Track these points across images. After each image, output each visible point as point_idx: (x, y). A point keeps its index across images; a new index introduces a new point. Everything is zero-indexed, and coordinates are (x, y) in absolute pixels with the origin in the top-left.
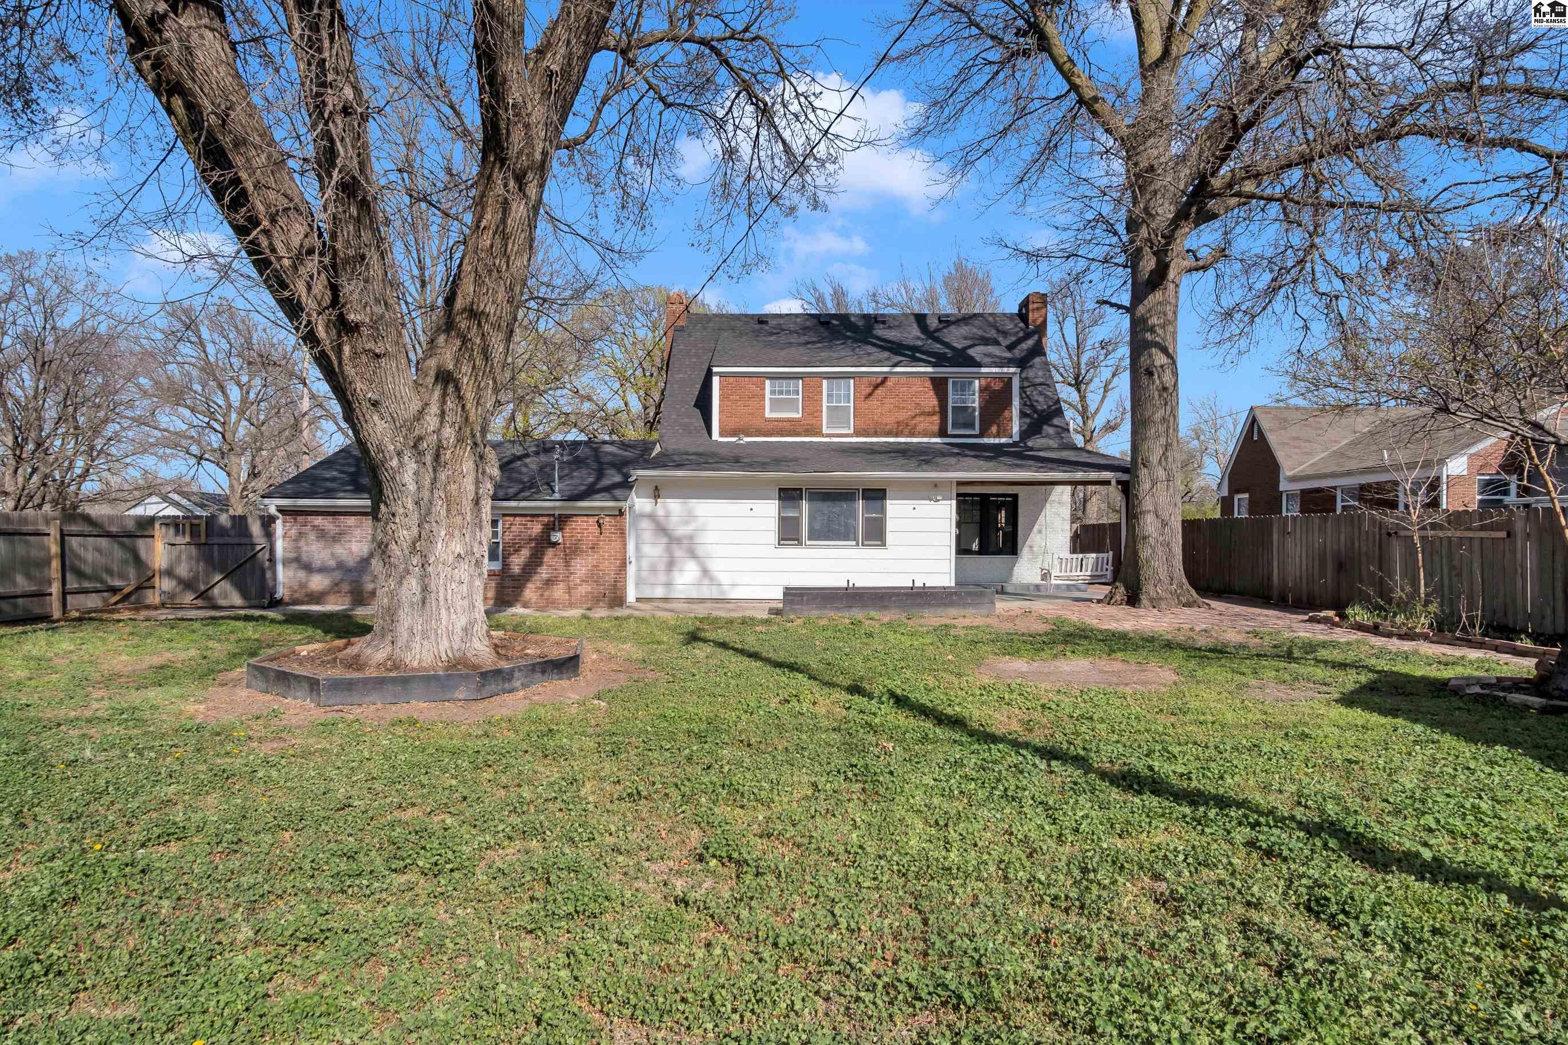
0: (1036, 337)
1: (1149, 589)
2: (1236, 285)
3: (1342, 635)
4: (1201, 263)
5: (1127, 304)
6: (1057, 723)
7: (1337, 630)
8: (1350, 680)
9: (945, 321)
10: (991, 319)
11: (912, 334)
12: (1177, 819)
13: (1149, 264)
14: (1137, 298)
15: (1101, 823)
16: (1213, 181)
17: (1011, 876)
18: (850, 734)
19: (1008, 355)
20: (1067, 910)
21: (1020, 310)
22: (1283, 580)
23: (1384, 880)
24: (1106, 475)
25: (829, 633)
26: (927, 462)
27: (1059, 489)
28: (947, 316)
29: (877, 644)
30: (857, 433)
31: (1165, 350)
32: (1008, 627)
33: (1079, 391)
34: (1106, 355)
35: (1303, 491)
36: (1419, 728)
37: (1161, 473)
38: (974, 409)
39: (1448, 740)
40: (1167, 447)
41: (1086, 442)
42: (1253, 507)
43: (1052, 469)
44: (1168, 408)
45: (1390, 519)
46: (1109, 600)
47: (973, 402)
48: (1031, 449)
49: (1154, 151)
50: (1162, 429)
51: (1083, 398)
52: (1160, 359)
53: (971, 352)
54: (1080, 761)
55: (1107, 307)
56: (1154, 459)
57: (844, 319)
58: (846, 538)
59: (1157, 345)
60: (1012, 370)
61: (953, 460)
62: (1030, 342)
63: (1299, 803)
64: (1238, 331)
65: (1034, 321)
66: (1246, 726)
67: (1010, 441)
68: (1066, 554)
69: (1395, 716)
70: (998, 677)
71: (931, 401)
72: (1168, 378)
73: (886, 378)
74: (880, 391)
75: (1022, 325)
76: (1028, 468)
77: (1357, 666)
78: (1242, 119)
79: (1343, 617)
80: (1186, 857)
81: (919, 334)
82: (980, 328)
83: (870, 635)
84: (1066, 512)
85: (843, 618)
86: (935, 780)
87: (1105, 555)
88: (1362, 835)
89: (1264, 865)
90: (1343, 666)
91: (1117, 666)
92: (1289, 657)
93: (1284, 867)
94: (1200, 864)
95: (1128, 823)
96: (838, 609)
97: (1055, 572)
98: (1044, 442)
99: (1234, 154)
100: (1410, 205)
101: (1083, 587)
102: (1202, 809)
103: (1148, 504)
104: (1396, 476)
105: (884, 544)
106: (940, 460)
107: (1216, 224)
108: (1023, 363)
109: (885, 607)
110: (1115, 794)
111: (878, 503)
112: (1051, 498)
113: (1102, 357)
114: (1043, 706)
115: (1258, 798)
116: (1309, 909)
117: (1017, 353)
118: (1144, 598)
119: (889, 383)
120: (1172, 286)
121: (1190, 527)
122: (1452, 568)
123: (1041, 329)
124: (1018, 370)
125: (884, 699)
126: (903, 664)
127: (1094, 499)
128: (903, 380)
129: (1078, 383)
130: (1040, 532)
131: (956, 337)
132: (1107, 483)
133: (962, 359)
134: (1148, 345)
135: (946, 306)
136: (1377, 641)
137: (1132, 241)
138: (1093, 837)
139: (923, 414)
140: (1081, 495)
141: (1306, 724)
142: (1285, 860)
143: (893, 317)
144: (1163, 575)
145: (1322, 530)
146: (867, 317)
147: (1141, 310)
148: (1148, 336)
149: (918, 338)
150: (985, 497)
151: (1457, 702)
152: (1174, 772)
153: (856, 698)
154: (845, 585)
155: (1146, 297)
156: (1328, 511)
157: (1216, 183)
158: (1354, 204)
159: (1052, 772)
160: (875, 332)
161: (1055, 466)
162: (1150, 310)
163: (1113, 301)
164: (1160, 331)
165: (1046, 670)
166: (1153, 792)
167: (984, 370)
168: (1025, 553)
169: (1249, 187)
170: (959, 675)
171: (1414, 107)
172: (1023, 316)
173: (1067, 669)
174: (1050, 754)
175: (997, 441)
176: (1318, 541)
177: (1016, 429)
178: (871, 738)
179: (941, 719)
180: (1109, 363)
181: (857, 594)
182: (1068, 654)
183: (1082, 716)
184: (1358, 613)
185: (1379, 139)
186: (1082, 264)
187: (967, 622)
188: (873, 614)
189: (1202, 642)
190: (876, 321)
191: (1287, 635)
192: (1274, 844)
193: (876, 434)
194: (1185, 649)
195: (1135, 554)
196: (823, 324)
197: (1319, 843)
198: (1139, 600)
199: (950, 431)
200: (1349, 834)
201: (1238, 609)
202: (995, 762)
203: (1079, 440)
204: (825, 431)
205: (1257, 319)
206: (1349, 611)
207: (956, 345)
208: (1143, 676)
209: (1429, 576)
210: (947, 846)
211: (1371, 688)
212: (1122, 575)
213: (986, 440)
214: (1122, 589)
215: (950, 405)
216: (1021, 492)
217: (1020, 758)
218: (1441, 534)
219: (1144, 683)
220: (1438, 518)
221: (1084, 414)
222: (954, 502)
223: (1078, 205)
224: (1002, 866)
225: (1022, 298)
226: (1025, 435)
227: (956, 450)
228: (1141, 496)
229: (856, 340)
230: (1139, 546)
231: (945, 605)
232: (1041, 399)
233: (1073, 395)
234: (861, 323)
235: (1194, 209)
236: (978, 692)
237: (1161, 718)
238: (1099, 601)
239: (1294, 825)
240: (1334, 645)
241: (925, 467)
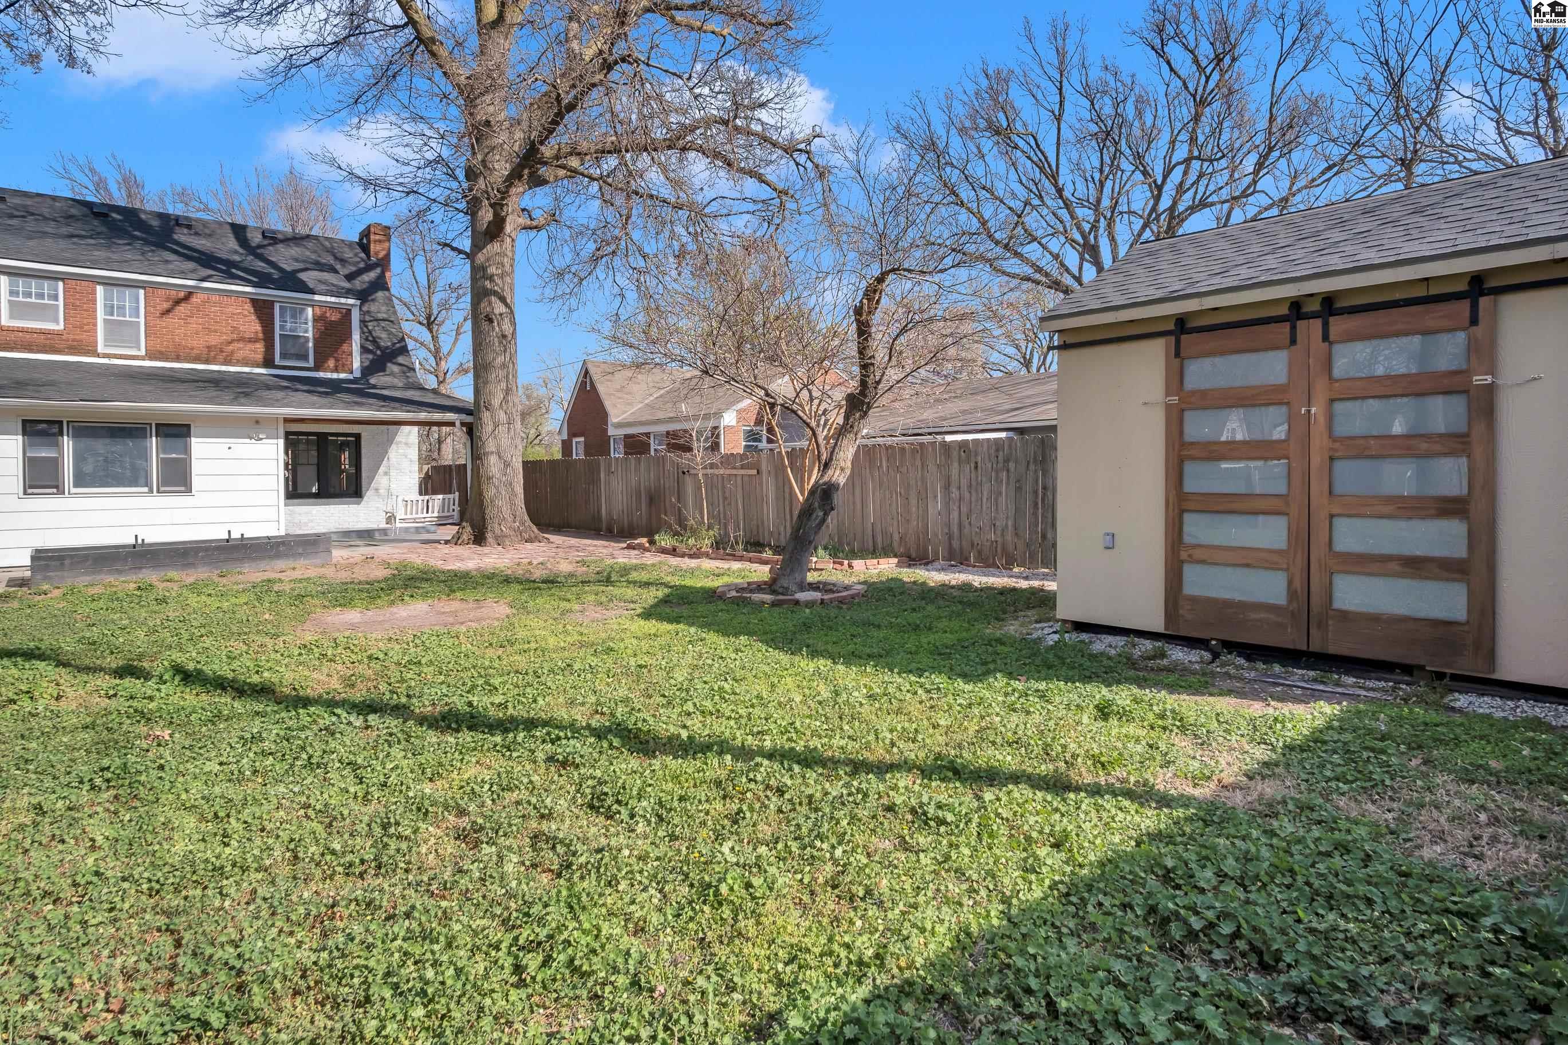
0: (378, 270)
1: (494, 528)
2: (566, 249)
3: (650, 558)
4: (534, 223)
5: (468, 250)
6: (382, 674)
7: (648, 554)
8: (652, 596)
9: (272, 238)
10: (327, 243)
11: (228, 247)
12: (489, 750)
13: (486, 215)
14: (477, 247)
15: (412, 772)
16: (543, 148)
17: (301, 855)
18: (109, 729)
19: (346, 285)
20: (361, 875)
21: (361, 239)
22: (609, 513)
23: (650, 765)
24: (450, 416)
25: (101, 604)
26: (246, 395)
27: (406, 429)
28: (274, 232)
29: (172, 612)
30: (150, 355)
31: (503, 300)
32: (344, 576)
33: (431, 331)
34: (458, 298)
35: (626, 436)
36: (693, 630)
37: (502, 416)
38: (307, 339)
39: (712, 637)
40: (508, 391)
41: (440, 383)
42: (588, 450)
43: (394, 409)
44: (508, 355)
45: (683, 460)
46: (456, 540)
47: (306, 331)
48: (374, 387)
49: (489, 108)
50: (502, 373)
51: (435, 338)
52: (499, 308)
53: (303, 276)
54: (400, 711)
55: (448, 250)
56: (496, 402)
57: (130, 214)
58: (133, 482)
59: (495, 293)
60: (351, 301)
61: (280, 394)
62: (372, 275)
63: (597, 712)
64: (568, 291)
65: (376, 253)
66: (564, 649)
67: (351, 377)
68: (414, 495)
69: (678, 622)
70: (324, 633)
71: (253, 326)
72: (507, 327)
73: (190, 293)
74: (182, 308)
75: (363, 255)
76: (370, 407)
77: (659, 584)
78: (566, 100)
79: (652, 542)
80: (492, 785)
81: (237, 248)
82: (315, 252)
83: (163, 601)
84: (414, 454)
85: (126, 583)
86: (221, 764)
87: (451, 496)
88: (640, 729)
89: (561, 775)
90: (647, 584)
91: (455, 605)
92: (608, 581)
93: (576, 774)
94: (503, 790)
95: (441, 764)
96: (120, 572)
97: (400, 515)
98: (386, 380)
99: (561, 128)
100: (691, 206)
101: (433, 528)
102: (511, 735)
103: (491, 446)
104: (686, 426)
105: (189, 490)
106: (266, 393)
107: (546, 189)
108: (364, 296)
109: (191, 565)
110: (432, 737)
111: (179, 442)
112: (398, 439)
113: (453, 300)
114: (370, 657)
115: (563, 714)
116: (591, 807)
117: (359, 284)
118: (489, 535)
119: (195, 300)
120: (508, 240)
121: (530, 468)
122: (725, 498)
123: (384, 263)
124: (358, 302)
125: (166, 677)
126: (203, 631)
127: (449, 440)
128: (215, 298)
129: (430, 323)
130: (386, 473)
131: (285, 257)
132: (452, 424)
133: (291, 281)
134: (488, 293)
135: (278, 222)
136: (674, 561)
137: (471, 190)
138: (402, 787)
139: (241, 339)
140: (436, 436)
141: (612, 639)
142: (577, 766)
143: (205, 224)
144: (506, 512)
145: (637, 470)
146: (163, 217)
147: (480, 258)
148: (487, 283)
149: (236, 252)
150: (322, 437)
151: (721, 605)
152: (492, 704)
153: (128, 682)
154: (133, 542)
155: (484, 247)
156: (641, 453)
157: (547, 151)
158: (651, 196)
159: (367, 728)
160: (175, 237)
161: (397, 405)
162: (488, 260)
163: (454, 245)
164: (499, 281)
165: (381, 618)
166: (470, 728)
167: (317, 297)
168: (369, 495)
169: (574, 162)
170: (275, 636)
171: (693, 129)
172: (364, 245)
173: (404, 614)
174: (367, 708)
175: (335, 376)
176: (634, 479)
177: (356, 364)
178: (142, 729)
179: (241, 690)
180: (461, 306)
181: (148, 552)
182: (406, 598)
183: (409, 662)
184: (664, 540)
185: (669, 148)
186: (422, 203)
187: (297, 574)
188: (173, 574)
189: (538, 574)
190: (178, 224)
191: (609, 561)
192: (569, 754)
193: (178, 359)
194: (520, 583)
195: (480, 494)
196: (97, 215)
197: (605, 745)
198: (485, 538)
199: (278, 361)
200: (630, 731)
201: (573, 541)
202: (303, 728)
203: (431, 382)
204: (100, 349)
205: (584, 283)
206: (657, 537)
207: (285, 266)
208: (478, 614)
209: (710, 504)
210: (225, 839)
211: (665, 601)
212: (468, 515)
213: (321, 375)
214: (469, 529)
215: (277, 332)
216: (364, 430)
217: (334, 719)
218: (716, 471)
219: (478, 620)
220: (716, 459)
221: (437, 354)
222: (281, 442)
223: (418, 142)
224: (292, 846)
225: (362, 227)
226: (368, 371)
227: (285, 383)
228: (484, 437)
229: (147, 242)
230: (485, 487)
231: (271, 558)
232: (384, 335)
233: (425, 335)
234: (155, 223)
235: (526, 171)
236: (296, 653)
237: (490, 653)
238: (447, 542)
239: (587, 733)
240: (643, 567)
241: (242, 400)
